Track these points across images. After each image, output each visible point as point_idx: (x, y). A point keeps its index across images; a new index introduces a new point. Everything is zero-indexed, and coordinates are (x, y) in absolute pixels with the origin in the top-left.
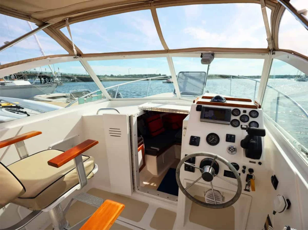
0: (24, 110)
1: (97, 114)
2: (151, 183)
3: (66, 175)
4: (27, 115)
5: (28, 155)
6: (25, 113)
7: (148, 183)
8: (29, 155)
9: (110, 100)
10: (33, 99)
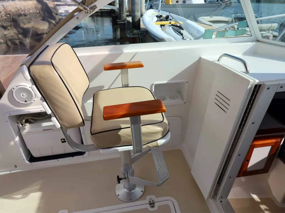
0: (182, 31)
1: (218, 61)
2: (263, 203)
3: (122, 130)
4: (182, 38)
5: (128, 85)
6: (182, 34)
7: (259, 200)
8: (130, 86)
9: (258, 41)
10: (196, 20)
